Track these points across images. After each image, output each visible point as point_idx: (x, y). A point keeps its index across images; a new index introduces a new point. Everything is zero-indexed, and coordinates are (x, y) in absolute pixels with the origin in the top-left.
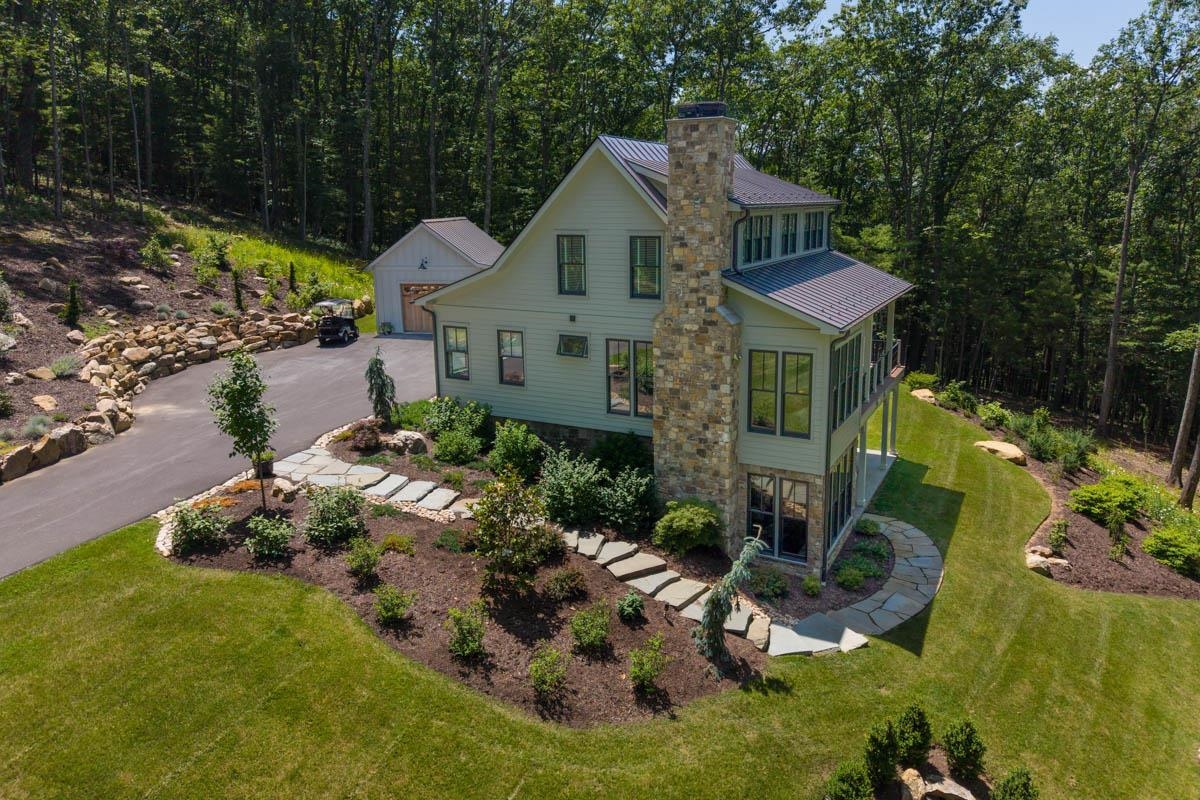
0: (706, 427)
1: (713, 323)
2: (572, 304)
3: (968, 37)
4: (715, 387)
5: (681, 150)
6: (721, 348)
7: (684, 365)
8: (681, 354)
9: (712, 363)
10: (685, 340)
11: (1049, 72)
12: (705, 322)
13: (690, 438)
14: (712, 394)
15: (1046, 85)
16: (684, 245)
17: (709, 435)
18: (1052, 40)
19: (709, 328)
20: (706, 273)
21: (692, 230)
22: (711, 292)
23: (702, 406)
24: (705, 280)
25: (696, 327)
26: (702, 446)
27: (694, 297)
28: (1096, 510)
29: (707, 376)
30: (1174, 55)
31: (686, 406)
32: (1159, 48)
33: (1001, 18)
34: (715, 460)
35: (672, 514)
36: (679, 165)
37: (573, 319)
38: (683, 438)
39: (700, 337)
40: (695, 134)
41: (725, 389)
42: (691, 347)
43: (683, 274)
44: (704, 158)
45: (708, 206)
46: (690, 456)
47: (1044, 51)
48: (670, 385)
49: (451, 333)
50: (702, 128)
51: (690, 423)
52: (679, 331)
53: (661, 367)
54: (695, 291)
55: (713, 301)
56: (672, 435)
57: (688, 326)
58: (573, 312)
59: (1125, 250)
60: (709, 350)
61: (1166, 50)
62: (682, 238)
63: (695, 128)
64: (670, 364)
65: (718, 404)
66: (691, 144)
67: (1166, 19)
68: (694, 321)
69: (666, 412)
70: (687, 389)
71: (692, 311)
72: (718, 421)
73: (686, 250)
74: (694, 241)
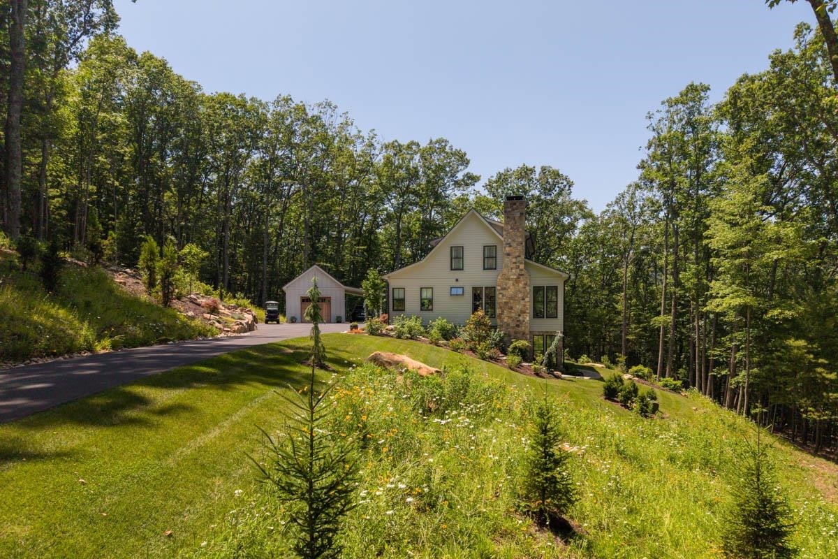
0: (519, 315)
1: (521, 275)
2: (457, 274)
3: (548, 197)
4: (523, 299)
5: (509, 212)
6: (526, 284)
7: (511, 292)
8: (509, 288)
9: (521, 290)
10: (511, 282)
11: (584, 217)
12: (519, 275)
13: (513, 321)
14: (522, 302)
15: (581, 224)
16: (510, 246)
17: (521, 318)
18: (585, 202)
19: (521, 277)
20: (519, 256)
21: (514, 241)
22: (521, 263)
23: (518, 307)
24: (519, 259)
25: (515, 277)
26: (518, 323)
27: (515, 265)
28: (640, 374)
29: (520, 295)
30: (638, 210)
31: (511, 308)
32: (631, 206)
33: (563, 190)
34: (523, 328)
35: (514, 344)
36: (508, 217)
37: (457, 280)
38: (510, 321)
39: (517, 281)
40: (515, 207)
41: (527, 299)
42: (513, 285)
43: (510, 257)
44: (518, 215)
45: (520, 232)
46: (513, 328)
47: (581, 206)
48: (504, 300)
49: (396, 291)
50: (517, 204)
51: (513, 315)
52: (509, 279)
53: (501, 293)
54: (515, 263)
55: (522, 266)
56: (505, 320)
57: (512, 277)
58: (457, 277)
59: (626, 295)
60: (521, 285)
61: (634, 207)
62: (509, 244)
63: (515, 204)
64: (504, 292)
65: (525, 306)
66: (513, 210)
67: (634, 194)
68: (515, 274)
69: (503, 311)
70: (512, 301)
71: (513, 271)
72: (525, 313)
73: (512, 248)
74: (514, 245)
